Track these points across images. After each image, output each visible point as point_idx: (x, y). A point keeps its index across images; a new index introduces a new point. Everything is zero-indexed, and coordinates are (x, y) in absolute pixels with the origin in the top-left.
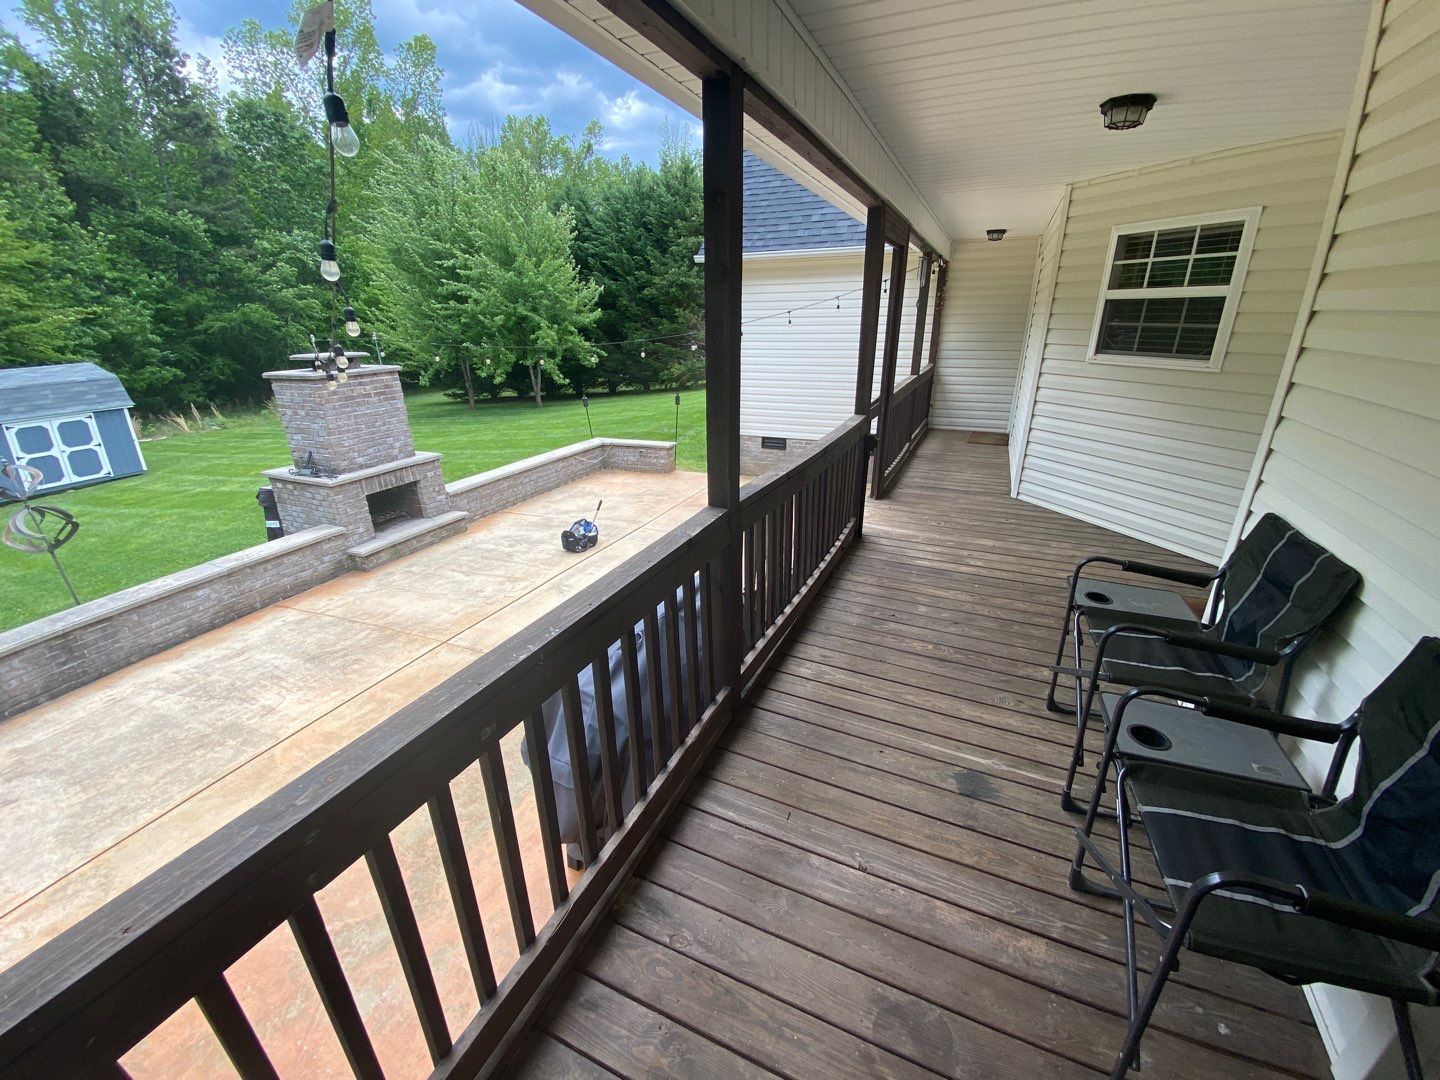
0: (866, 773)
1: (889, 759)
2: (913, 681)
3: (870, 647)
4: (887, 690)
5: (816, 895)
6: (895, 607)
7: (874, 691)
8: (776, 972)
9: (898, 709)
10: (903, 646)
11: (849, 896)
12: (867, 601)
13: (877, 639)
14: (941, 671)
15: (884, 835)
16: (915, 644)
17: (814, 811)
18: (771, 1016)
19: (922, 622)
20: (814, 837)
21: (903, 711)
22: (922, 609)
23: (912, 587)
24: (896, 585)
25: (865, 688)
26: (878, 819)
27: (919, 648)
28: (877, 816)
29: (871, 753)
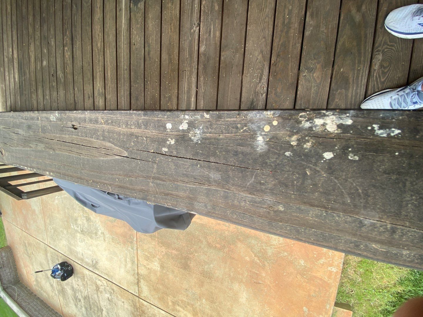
0: (149, 46)
1: (137, 39)
2: (89, 47)
3: (76, 78)
4: (99, 58)
5: (219, 39)
6: (48, 77)
7: (101, 63)
8: (262, 39)
9: (108, 48)
10: (69, 62)
11: (215, 25)
12: (48, 93)
13: (70, 77)
14: (79, 37)
15: (178, 23)
16: (67, 56)
17: (177, 61)
18: (282, 31)
19: (52, 60)
20: (191, 55)
21: (108, 45)
22: (45, 63)
23: (33, 75)
24: (34, 83)
25: (101, 69)
26: (171, 29)
27: (69, 53)
28: (170, 30)
29: (136, 49)
